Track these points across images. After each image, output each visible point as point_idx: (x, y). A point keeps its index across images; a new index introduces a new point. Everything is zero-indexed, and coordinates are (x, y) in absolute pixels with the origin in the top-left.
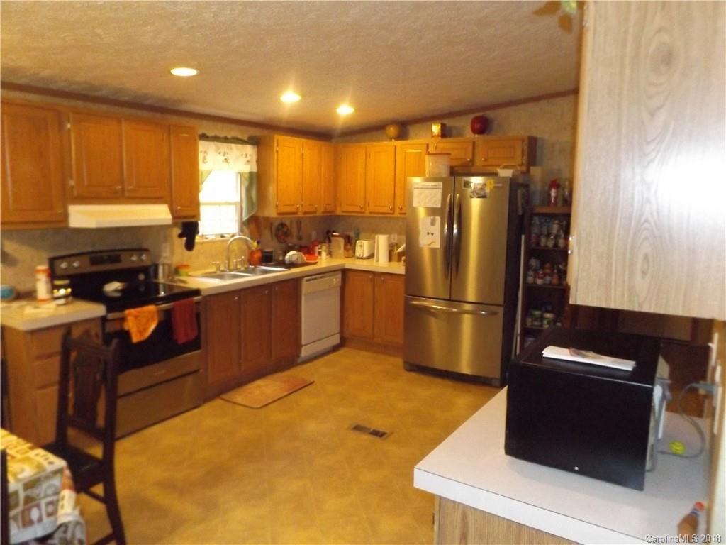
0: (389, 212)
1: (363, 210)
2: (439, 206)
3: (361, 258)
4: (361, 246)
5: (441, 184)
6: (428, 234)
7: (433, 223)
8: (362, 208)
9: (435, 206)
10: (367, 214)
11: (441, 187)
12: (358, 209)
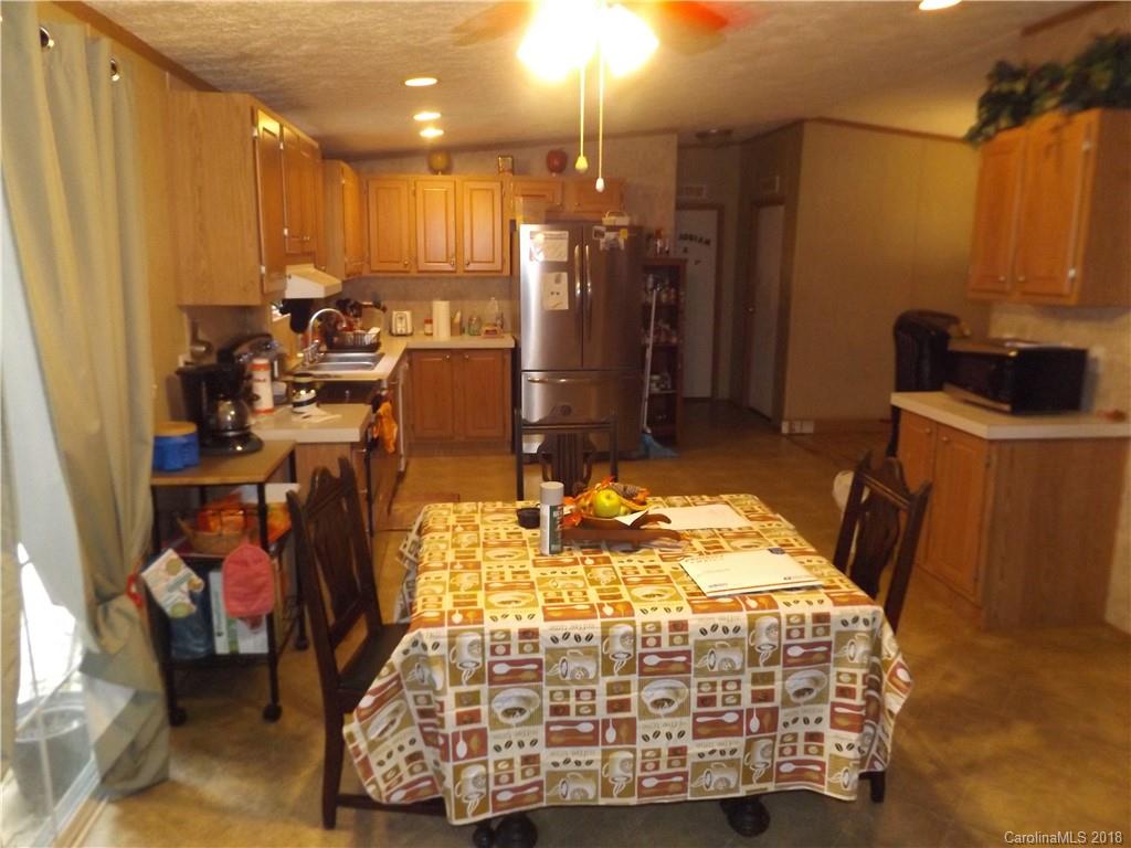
0: (451, 269)
1: (407, 269)
2: (565, 259)
3: (405, 335)
4: (401, 318)
5: (567, 233)
6: (552, 293)
7: (558, 281)
8: (406, 265)
9: (559, 260)
10: (414, 273)
11: (567, 236)
12: (400, 267)
